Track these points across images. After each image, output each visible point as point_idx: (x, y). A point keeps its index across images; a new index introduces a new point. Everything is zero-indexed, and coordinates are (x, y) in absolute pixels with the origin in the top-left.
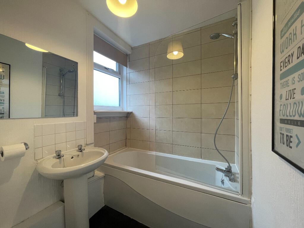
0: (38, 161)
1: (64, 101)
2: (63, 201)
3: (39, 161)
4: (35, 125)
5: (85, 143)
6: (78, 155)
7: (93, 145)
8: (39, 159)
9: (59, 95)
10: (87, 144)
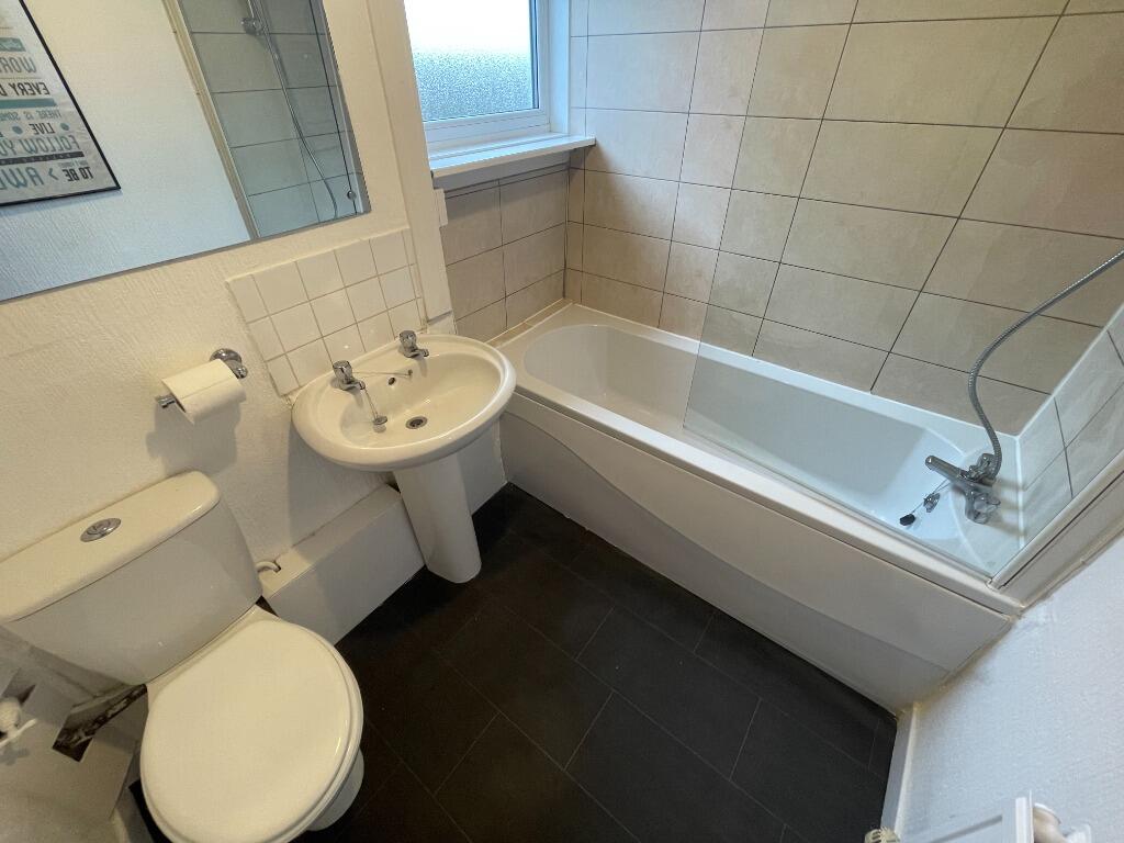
0: (290, 397)
1: (281, 61)
2: (396, 487)
3: (293, 398)
4: (229, 280)
5: (423, 316)
6: (410, 372)
7: (450, 319)
8: (291, 393)
9: (251, 31)
10: (430, 318)
